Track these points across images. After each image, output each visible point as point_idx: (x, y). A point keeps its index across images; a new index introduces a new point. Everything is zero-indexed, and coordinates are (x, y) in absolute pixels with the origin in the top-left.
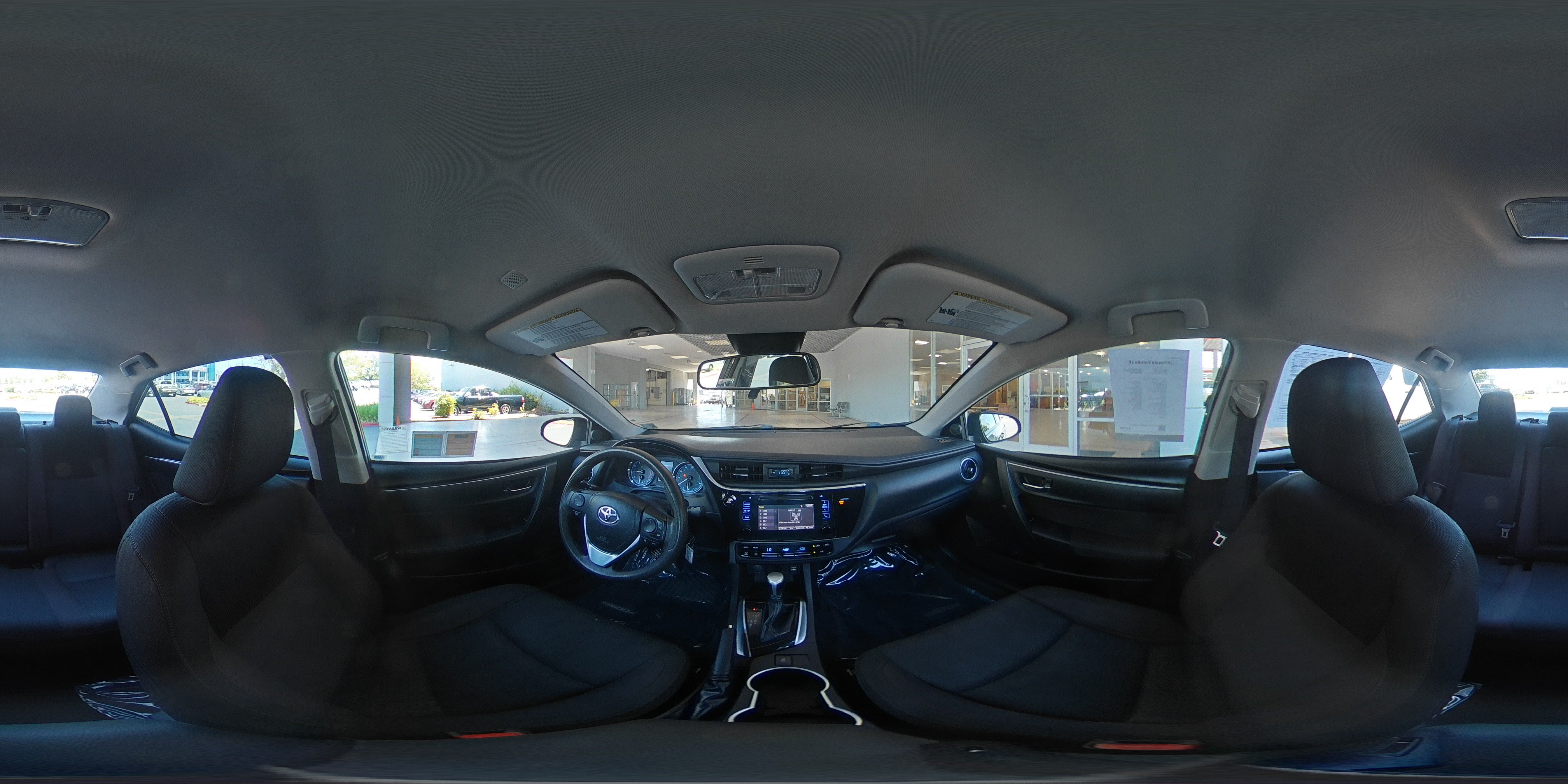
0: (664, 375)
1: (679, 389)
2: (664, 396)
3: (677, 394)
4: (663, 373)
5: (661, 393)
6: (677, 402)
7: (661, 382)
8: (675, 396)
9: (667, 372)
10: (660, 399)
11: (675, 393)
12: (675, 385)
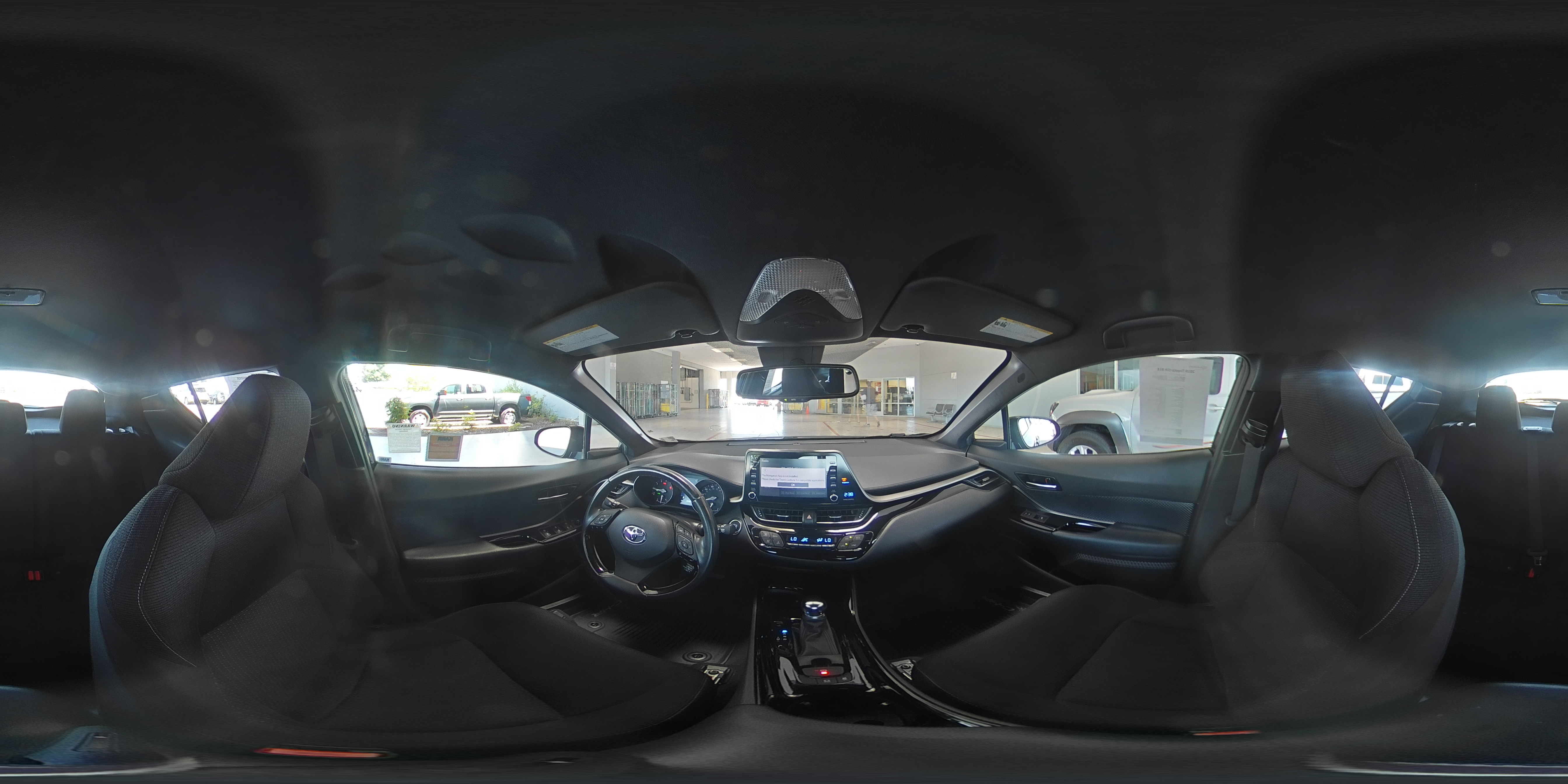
0: (696, 374)
1: (713, 390)
2: (695, 398)
3: (711, 396)
4: (694, 371)
5: (692, 395)
6: (711, 405)
7: (692, 382)
8: (709, 398)
9: (699, 370)
10: (690, 401)
11: (709, 394)
12: (708, 385)
